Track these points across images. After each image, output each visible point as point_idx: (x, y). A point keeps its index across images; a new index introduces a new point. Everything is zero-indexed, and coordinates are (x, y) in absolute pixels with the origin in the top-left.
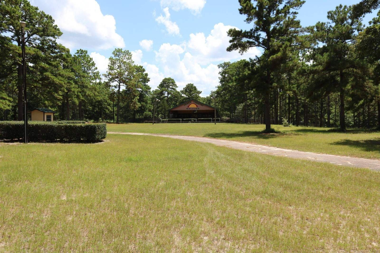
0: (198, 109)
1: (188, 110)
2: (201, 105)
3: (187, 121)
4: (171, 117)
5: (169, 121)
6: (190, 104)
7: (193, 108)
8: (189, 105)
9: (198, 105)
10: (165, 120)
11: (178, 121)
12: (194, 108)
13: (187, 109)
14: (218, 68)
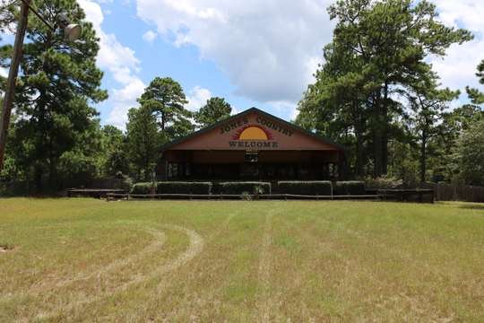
0: (275, 144)
1: (236, 148)
2: (285, 132)
3: (234, 194)
4: (170, 175)
5: (164, 193)
6: (246, 128)
7: (253, 142)
8: (241, 132)
9: (274, 132)
10: (148, 184)
11: (199, 194)
12: (259, 143)
13: (232, 144)
14: (329, 16)
